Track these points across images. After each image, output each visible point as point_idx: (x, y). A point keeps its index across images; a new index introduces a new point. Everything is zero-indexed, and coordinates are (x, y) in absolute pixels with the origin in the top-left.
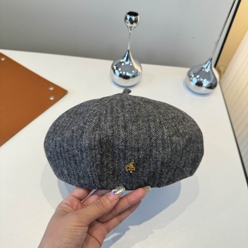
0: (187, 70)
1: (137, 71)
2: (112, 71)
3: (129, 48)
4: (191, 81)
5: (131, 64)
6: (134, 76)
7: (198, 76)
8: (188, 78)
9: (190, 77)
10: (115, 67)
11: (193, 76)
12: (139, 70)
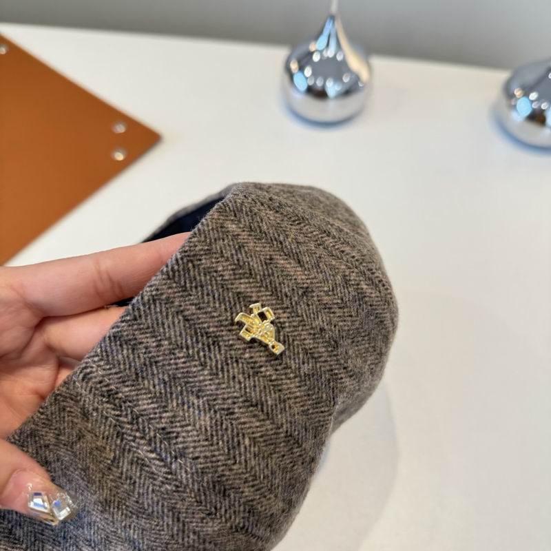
0: (502, 76)
1: (357, 79)
2: (286, 78)
3: (334, 9)
4: (514, 107)
5: (339, 58)
6: (347, 92)
7: (533, 96)
8: (504, 101)
9: (510, 95)
10: (294, 66)
11: (518, 92)
12: (364, 75)
